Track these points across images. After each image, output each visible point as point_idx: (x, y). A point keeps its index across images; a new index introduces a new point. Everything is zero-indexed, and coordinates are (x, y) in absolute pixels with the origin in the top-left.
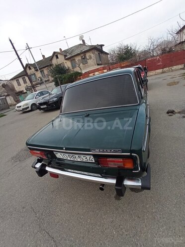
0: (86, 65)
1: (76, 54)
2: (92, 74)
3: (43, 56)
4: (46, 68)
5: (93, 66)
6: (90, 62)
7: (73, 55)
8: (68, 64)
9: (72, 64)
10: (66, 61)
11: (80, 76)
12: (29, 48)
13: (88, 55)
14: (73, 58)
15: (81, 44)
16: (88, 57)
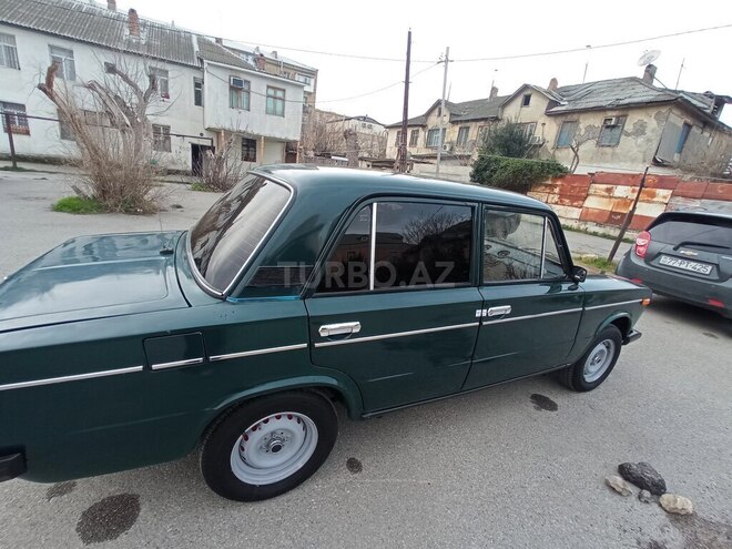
0: (608, 150)
1: (592, 105)
2: (605, 186)
3: (494, 90)
4: (479, 124)
5: (633, 160)
6: (627, 143)
7: (578, 107)
8: (547, 131)
9: (560, 133)
10: (548, 121)
11: (556, 178)
12: (447, 61)
13: (633, 119)
14: (575, 117)
15: (634, 79)
16: (629, 127)
